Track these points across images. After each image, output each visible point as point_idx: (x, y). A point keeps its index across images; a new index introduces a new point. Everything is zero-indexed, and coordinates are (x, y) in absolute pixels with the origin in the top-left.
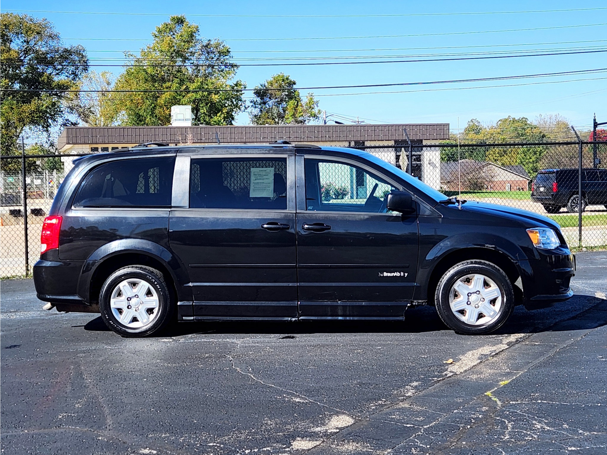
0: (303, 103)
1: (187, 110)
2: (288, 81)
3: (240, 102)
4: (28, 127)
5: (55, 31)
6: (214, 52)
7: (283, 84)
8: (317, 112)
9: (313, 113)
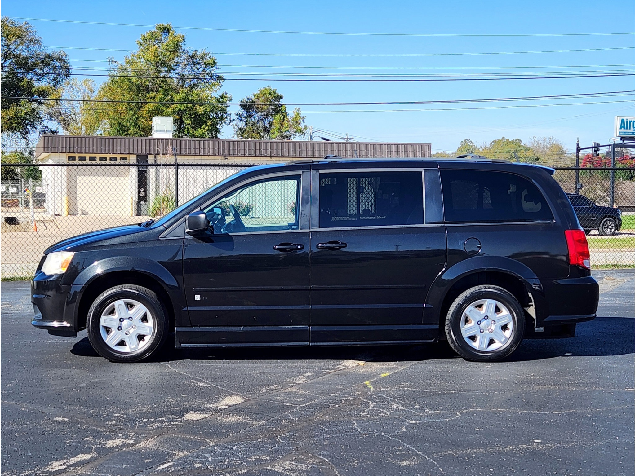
0: (289, 118)
1: (168, 121)
2: (275, 95)
3: (225, 114)
4: (6, 134)
5: (37, 36)
6: (200, 63)
7: (270, 98)
8: (303, 127)
9: (299, 128)
